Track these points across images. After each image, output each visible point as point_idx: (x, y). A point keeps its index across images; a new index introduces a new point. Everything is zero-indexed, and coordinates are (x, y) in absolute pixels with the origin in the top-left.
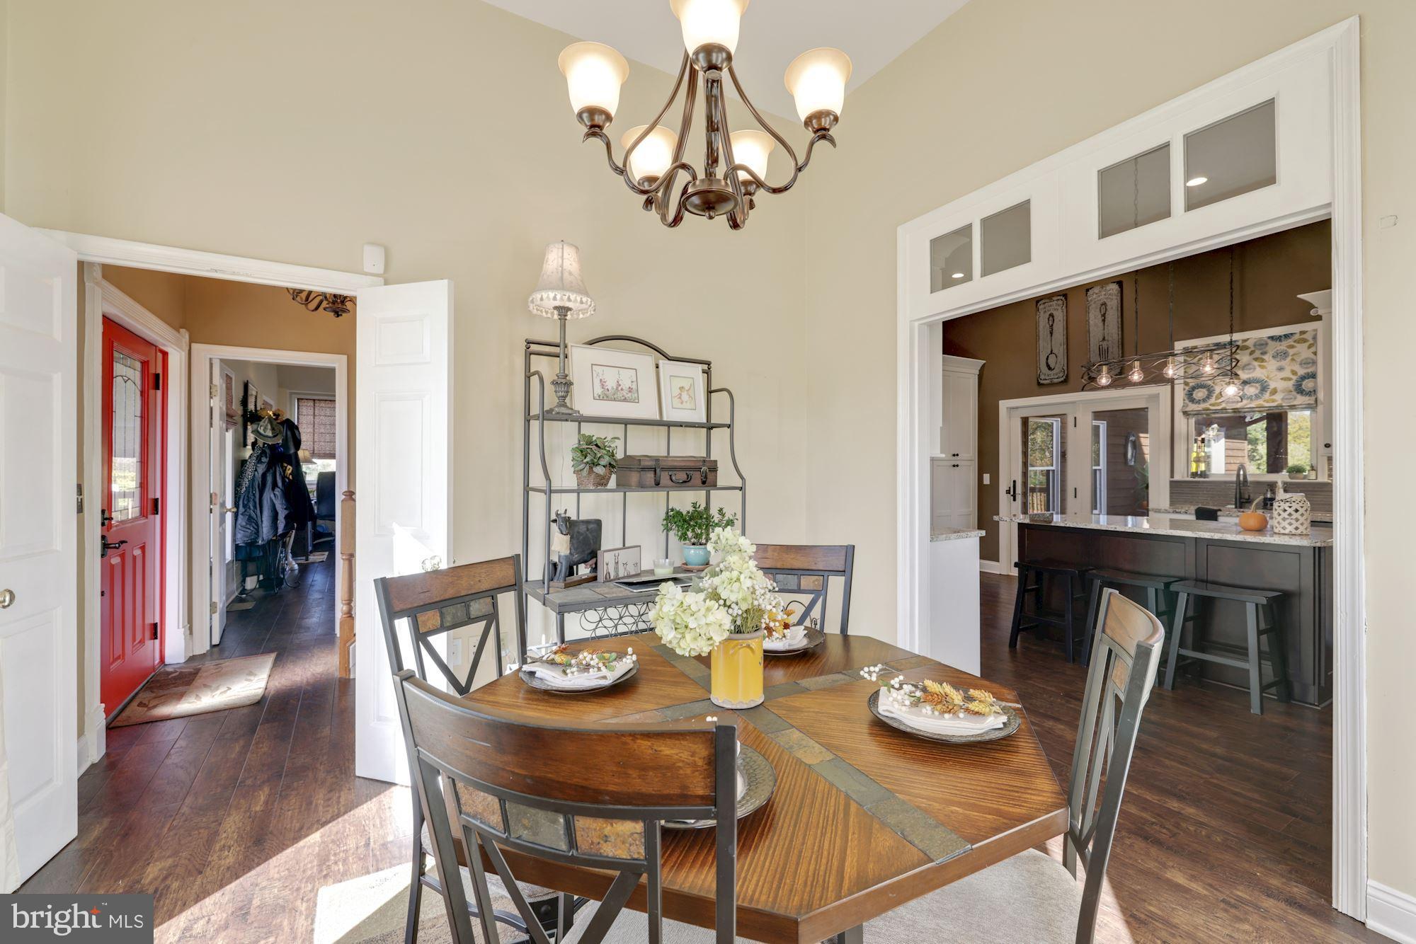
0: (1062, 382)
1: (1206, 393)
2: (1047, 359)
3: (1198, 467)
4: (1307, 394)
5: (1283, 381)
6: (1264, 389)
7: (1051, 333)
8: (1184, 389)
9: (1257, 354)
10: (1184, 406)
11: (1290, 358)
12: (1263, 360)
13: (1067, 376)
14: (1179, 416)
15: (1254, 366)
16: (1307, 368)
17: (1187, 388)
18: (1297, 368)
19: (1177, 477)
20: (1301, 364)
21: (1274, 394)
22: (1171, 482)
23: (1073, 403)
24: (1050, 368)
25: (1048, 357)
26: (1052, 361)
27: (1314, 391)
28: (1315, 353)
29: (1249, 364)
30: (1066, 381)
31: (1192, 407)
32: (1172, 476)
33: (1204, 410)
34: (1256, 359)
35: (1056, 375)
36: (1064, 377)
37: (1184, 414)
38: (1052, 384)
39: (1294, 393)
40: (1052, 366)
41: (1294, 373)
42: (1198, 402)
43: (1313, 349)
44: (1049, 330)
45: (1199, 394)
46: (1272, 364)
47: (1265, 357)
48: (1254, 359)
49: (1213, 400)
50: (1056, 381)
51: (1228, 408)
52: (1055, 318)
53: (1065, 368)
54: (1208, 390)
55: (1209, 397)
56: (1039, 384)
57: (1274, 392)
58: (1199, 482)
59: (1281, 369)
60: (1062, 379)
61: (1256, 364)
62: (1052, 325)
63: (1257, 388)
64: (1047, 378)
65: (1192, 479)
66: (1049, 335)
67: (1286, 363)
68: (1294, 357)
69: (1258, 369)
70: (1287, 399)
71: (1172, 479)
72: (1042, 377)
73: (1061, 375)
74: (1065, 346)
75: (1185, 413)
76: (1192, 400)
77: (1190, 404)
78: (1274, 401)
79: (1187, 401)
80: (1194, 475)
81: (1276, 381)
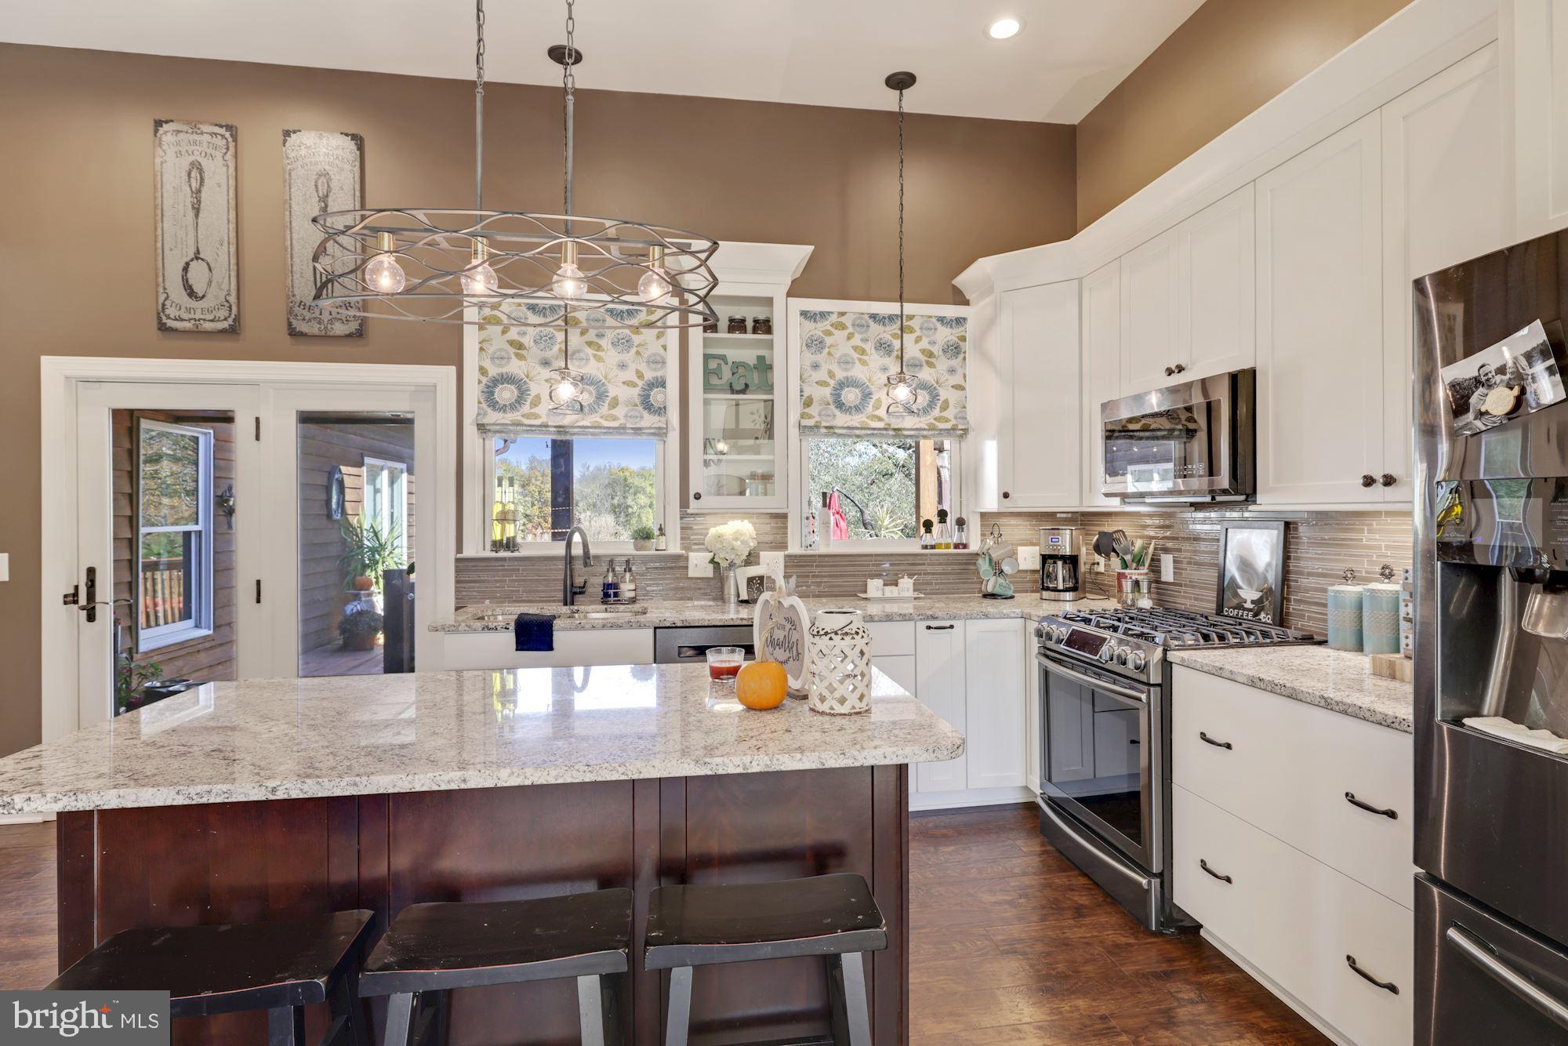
0: (223, 331)
1: (516, 392)
2: (186, 269)
3: (503, 531)
4: (655, 412)
5: (626, 387)
6: (601, 396)
7: (197, 211)
8: (480, 382)
9: (591, 335)
10: (479, 414)
11: (634, 350)
12: (599, 348)
13: (237, 319)
14: (470, 430)
15: (587, 355)
16: (655, 370)
17: (484, 380)
18: (643, 368)
19: (469, 552)
20: (648, 362)
21: (614, 407)
22: (458, 560)
23: (254, 384)
24: (192, 293)
25: (188, 264)
26: (198, 276)
27: (665, 407)
28: (665, 348)
29: (579, 351)
30: (233, 331)
31: (493, 417)
32: (459, 548)
33: (512, 425)
34: (589, 344)
35: (210, 312)
36: (230, 321)
37: (479, 429)
38: (198, 333)
39: (640, 408)
40: (199, 289)
41: (640, 375)
42: (503, 409)
43: (662, 341)
44: (189, 200)
45: (505, 394)
46: (612, 356)
47: (603, 342)
48: (587, 343)
49: (526, 408)
50: (208, 326)
51: (550, 424)
52: (206, 176)
53: (233, 299)
54: (519, 388)
55: (520, 401)
56: (163, 327)
57: (614, 403)
58: (504, 559)
59: (623, 366)
60: (225, 325)
61: (590, 351)
62: (199, 191)
63: (590, 393)
64: (185, 316)
65: (494, 555)
66: (191, 214)
67: (629, 356)
68: (640, 349)
69: (592, 361)
70: (630, 417)
71: (459, 556)
72: (171, 311)
73: (223, 313)
74: (233, 249)
75: (482, 428)
76: (494, 405)
77: (489, 410)
78: (615, 418)
79: (484, 405)
80: (497, 545)
81: (617, 386)
